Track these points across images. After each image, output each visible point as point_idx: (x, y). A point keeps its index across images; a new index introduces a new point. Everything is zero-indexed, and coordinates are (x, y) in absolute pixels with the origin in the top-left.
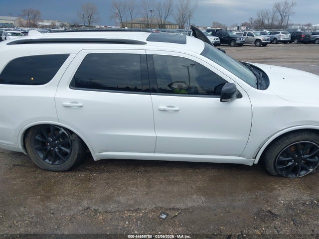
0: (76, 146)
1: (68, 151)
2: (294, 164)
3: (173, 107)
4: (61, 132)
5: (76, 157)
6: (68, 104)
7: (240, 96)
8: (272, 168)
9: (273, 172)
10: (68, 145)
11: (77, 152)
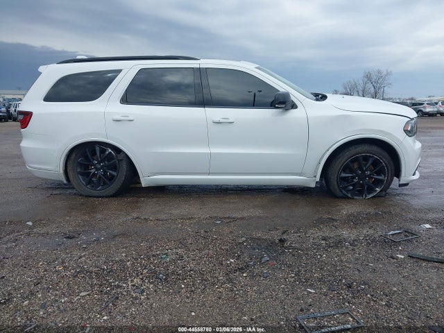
0: (124, 166)
1: (115, 173)
2: (359, 181)
3: (228, 119)
4: (107, 153)
5: (123, 179)
6: (118, 117)
7: (294, 106)
8: (336, 187)
9: (338, 192)
10: (115, 168)
11: (125, 173)
